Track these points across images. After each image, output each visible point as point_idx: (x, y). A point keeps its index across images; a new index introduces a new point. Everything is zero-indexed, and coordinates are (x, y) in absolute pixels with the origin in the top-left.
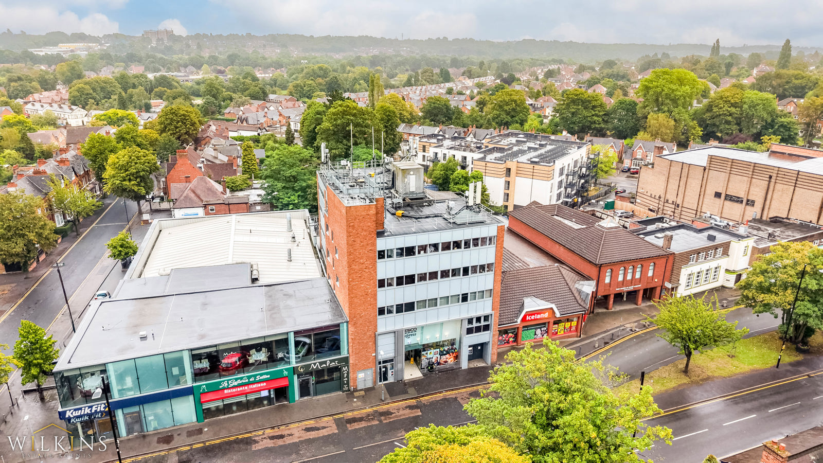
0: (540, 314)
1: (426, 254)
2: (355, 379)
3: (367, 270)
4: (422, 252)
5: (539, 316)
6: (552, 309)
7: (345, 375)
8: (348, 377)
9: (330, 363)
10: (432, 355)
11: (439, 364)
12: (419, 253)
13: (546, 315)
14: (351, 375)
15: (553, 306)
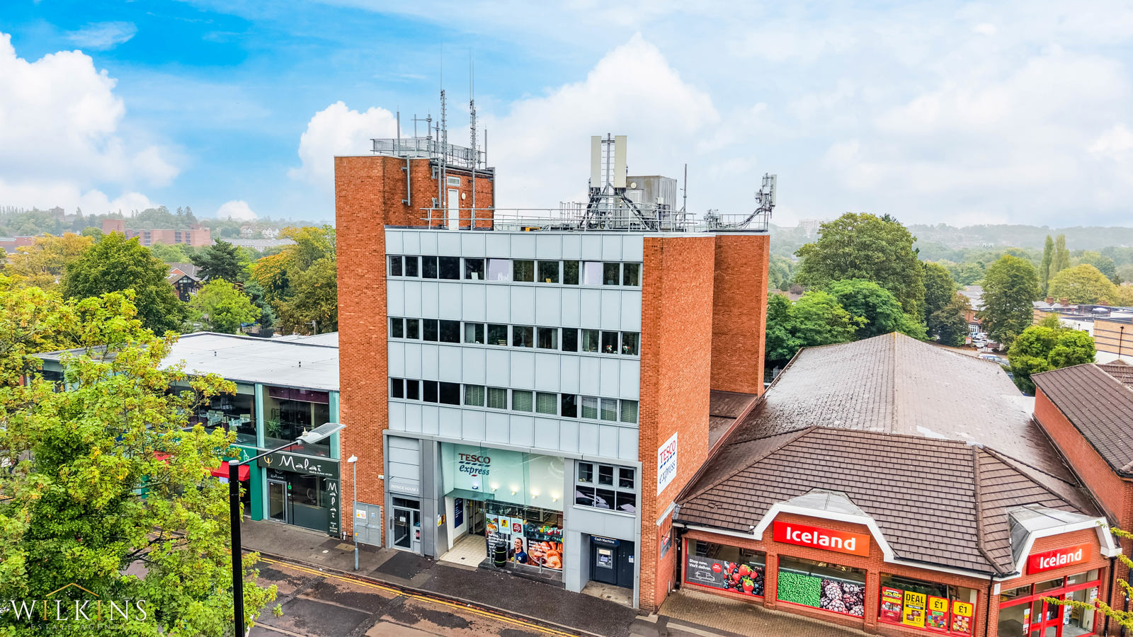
0: (831, 534)
1: (481, 281)
2: (350, 517)
3: (369, 293)
4: (475, 275)
5: (825, 541)
6: (864, 528)
7: (333, 502)
8: (337, 505)
9: (309, 466)
10: (509, 529)
11: (525, 559)
12: (468, 277)
13: (851, 544)
14: (342, 504)
15: (870, 522)
